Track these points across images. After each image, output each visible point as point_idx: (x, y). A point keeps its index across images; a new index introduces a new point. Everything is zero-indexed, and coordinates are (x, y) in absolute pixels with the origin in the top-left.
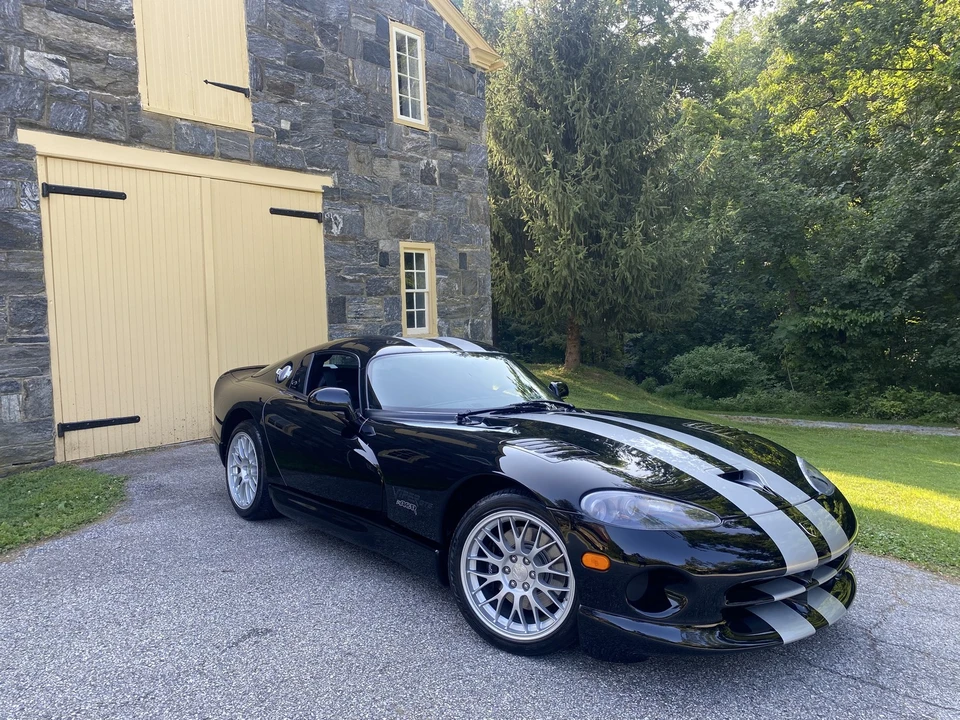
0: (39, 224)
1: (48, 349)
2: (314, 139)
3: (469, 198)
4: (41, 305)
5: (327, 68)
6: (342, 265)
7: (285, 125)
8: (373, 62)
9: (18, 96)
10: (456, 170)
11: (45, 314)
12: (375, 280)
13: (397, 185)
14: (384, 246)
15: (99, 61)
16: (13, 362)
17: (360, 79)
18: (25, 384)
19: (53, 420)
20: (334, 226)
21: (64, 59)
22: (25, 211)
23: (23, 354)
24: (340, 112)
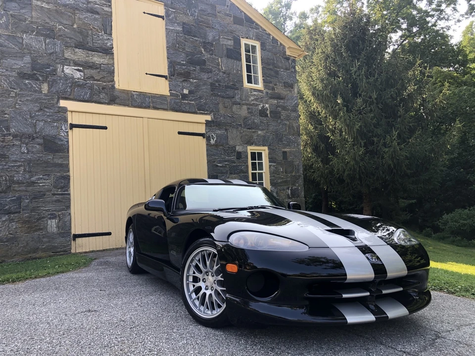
0: (68, 142)
1: (69, 199)
2: (200, 98)
3: (288, 123)
4: (67, 178)
5: (208, 63)
6: (216, 159)
7: (186, 92)
8: (232, 58)
9: (60, 86)
10: (280, 109)
11: (69, 182)
12: (234, 166)
13: (246, 118)
14: (239, 148)
15: (97, 68)
16: (54, 204)
17: (225, 67)
18: (59, 215)
19: (71, 233)
20: (212, 140)
21: (82, 69)
22: (62, 136)
23: (58, 201)
24: (214, 84)
